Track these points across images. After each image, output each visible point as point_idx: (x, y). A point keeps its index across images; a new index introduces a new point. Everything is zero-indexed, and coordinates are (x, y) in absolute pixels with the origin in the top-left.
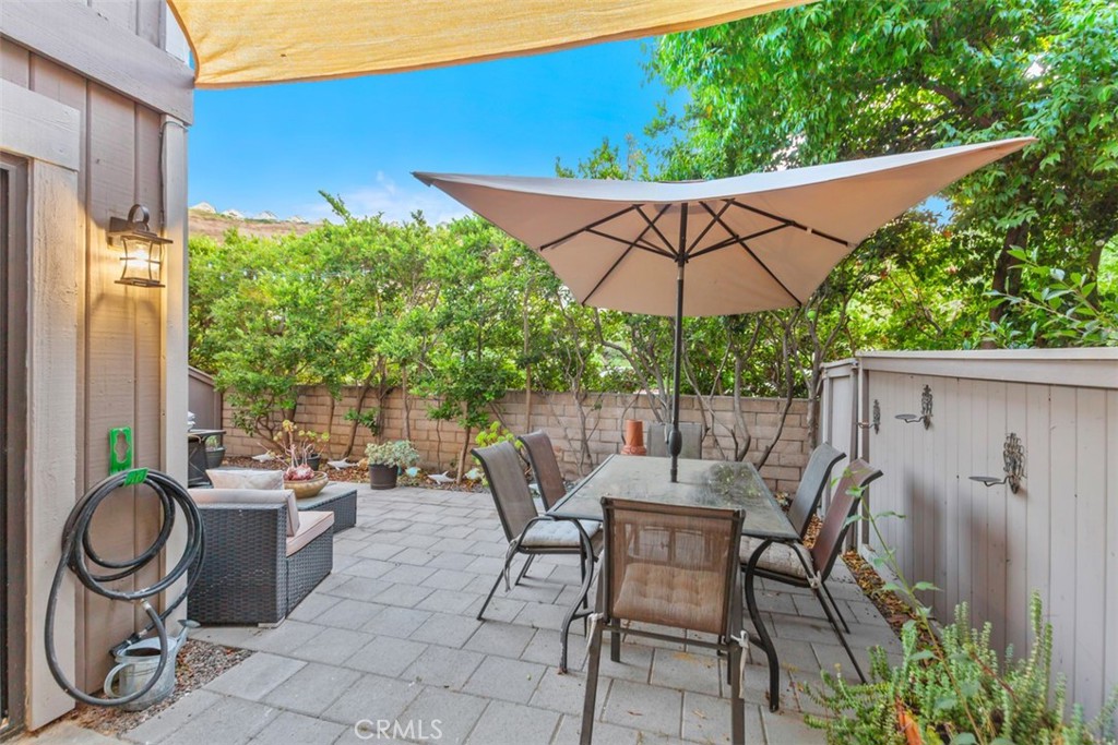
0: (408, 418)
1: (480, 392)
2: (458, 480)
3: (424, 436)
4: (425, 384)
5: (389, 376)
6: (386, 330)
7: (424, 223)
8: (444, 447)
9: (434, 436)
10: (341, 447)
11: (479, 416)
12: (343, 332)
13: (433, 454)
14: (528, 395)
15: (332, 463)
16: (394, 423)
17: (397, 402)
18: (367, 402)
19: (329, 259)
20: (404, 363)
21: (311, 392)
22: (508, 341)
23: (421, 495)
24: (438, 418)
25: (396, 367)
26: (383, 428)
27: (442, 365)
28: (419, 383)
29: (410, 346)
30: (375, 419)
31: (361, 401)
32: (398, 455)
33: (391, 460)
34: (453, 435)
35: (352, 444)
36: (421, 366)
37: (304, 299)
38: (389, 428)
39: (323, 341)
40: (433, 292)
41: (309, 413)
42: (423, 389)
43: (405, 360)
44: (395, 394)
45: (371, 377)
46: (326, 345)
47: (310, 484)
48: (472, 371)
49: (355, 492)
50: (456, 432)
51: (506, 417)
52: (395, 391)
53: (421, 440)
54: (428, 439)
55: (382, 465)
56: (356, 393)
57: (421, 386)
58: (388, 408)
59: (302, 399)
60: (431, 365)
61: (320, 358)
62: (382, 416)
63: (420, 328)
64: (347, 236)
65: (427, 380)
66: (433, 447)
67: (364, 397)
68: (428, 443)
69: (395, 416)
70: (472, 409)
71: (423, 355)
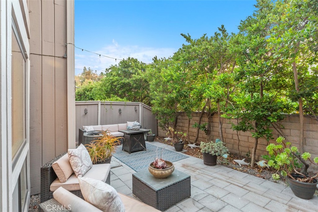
0: (221, 128)
1: (265, 117)
2: (252, 165)
3: (230, 136)
4: (229, 112)
5: (212, 108)
6: (209, 86)
7: (226, 31)
8: (241, 143)
9: (235, 137)
10: (194, 137)
11: (265, 131)
12: (191, 89)
13: (236, 147)
14: (302, 118)
15: (190, 145)
16: (215, 129)
17: (216, 119)
18: (203, 119)
19: (184, 59)
20: (218, 101)
21: (182, 114)
22: (279, 86)
23: (231, 175)
24: (238, 130)
25: (214, 103)
26: (210, 131)
27: (240, 101)
28: (226, 111)
29: (220, 92)
30: (206, 127)
31: (201, 119)
32: (216, 150)
33: (213, 152)
34: (246, 138)
35: (198, 137)
36: (227, 102)
37: (175, 76)
38: (213, 131)
39: (183, 94)
40: (231, 68)
41: (182, 123)
42: (229, 115)
43: (218, 100)
44: (215, 116)
45: (204, 108)
46: (185, 95)
47: (163, 172)
48: (258, 104)
49: (189, 178)
50: (248, 136)
51: (283, 130)
52: (215, 114)
53: (228, 139)
54: (232, 138)
55: (208, 153)
56: (198, 115)
57: (228, 113)
58: (213, 122)
59: (179, 117)
60: (232, 101)
61: (182, 101)
62: (209, 126)
63: (225, 83)
64: (191, 48)
65: (231, 110)
66: (236, 143)
67: (202, 117)
68: (232, 140)
69: (216, 126)
70: (259, 127)
71: (228, 97)
